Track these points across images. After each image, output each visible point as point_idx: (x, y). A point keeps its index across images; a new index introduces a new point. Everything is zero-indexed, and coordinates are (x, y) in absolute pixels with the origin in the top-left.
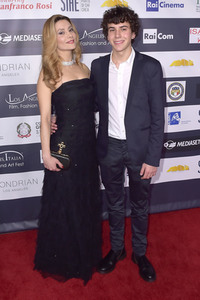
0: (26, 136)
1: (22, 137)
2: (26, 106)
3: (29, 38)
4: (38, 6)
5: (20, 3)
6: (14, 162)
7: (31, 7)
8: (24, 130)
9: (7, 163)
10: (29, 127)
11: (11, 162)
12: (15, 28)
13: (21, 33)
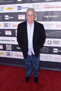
0: (50, 44)
1: (49, 44)
2: (51, 36)
3: (54, 16)
4: (57, 7)
5: (52, 6)
6: (46, 51)
7: (55, 7)
8: (49, 42)
9: (44, 51)
10: (51, 42)
11: (45, 51)
12: (50, 13)
13: (51, 15)
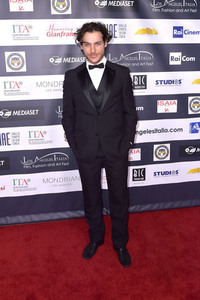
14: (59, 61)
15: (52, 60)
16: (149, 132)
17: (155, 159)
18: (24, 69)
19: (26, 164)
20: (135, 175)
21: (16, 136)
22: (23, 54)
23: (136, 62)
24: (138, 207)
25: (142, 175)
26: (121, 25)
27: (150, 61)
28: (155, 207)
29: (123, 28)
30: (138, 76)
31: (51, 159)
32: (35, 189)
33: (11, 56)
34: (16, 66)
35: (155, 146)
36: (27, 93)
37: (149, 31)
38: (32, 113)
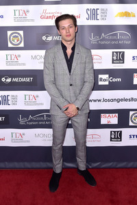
14: (50, 39)
15: (44, 38)
16: (126, 100)
17: (131, 124)
18: (22, 45)
19: (22, 121)
20: (113, 136)
21: (15, 98)
22: (21, 33)
23: (115, 40)
24: (115, 163)
25: (118, 137)
26: (102, 10)
27: (127, 40)
28: (130, 165)
29: (104, 12)
30: (117, 53)
31: (42, 118)
32: (28, 141)
33: (12, 34)
34: (16, 42)
35: (131, 113)
36: (24, 64)
37: (127, 14)
38: (28, 80)
